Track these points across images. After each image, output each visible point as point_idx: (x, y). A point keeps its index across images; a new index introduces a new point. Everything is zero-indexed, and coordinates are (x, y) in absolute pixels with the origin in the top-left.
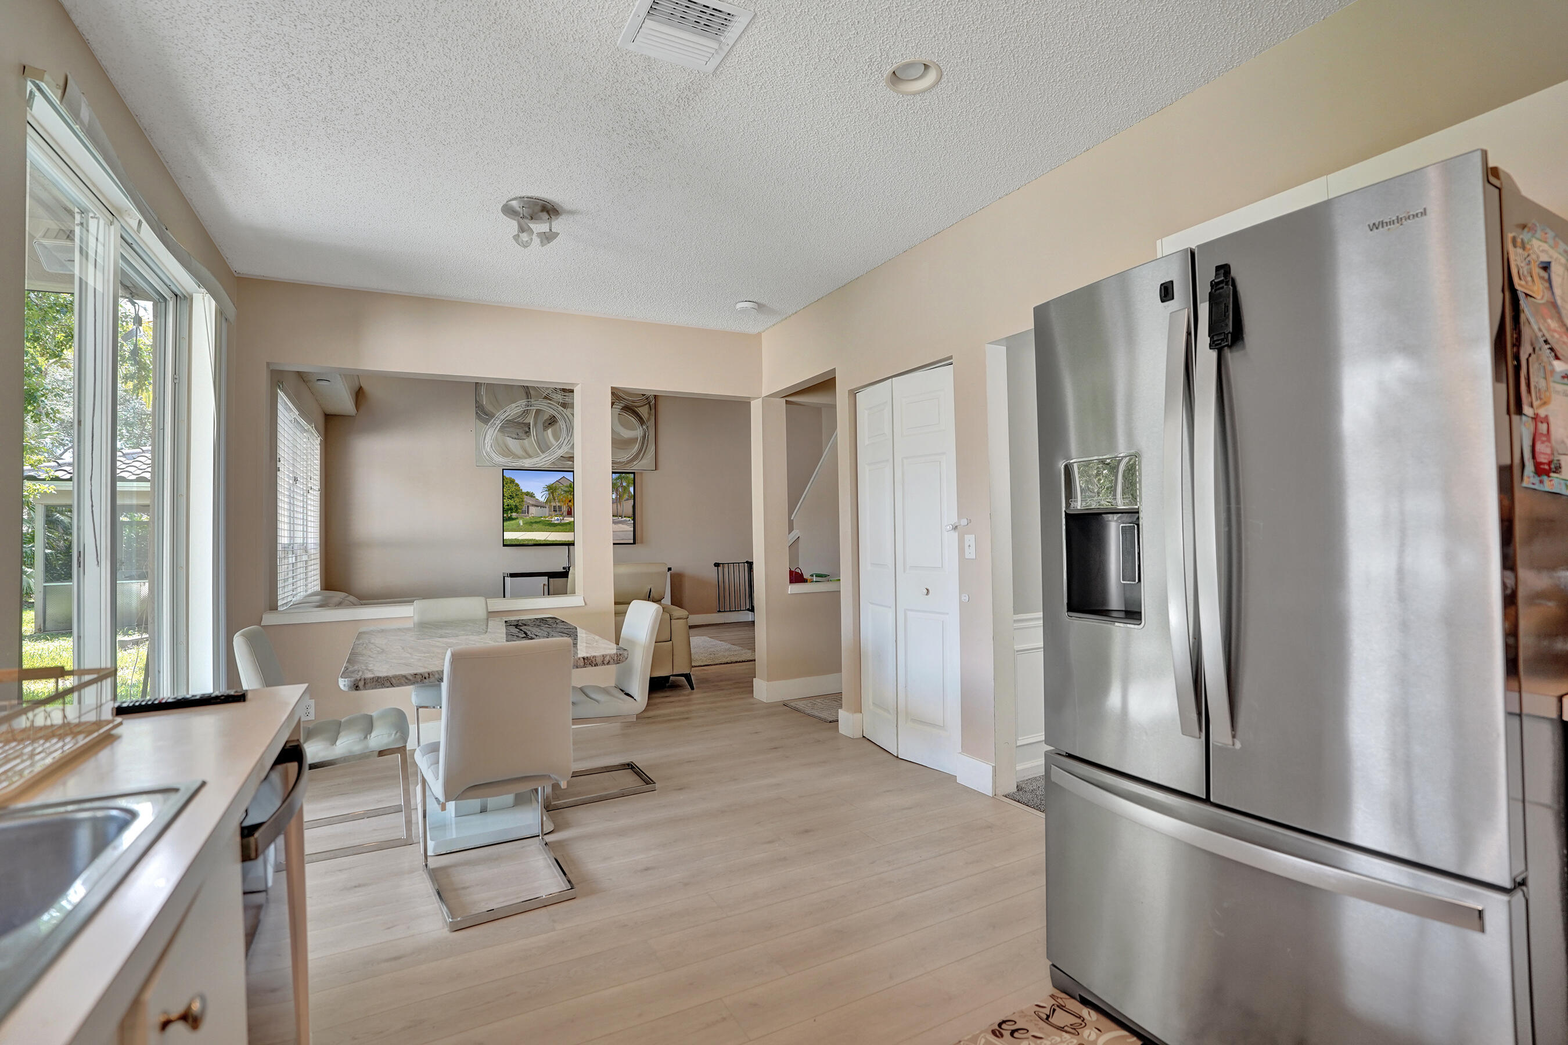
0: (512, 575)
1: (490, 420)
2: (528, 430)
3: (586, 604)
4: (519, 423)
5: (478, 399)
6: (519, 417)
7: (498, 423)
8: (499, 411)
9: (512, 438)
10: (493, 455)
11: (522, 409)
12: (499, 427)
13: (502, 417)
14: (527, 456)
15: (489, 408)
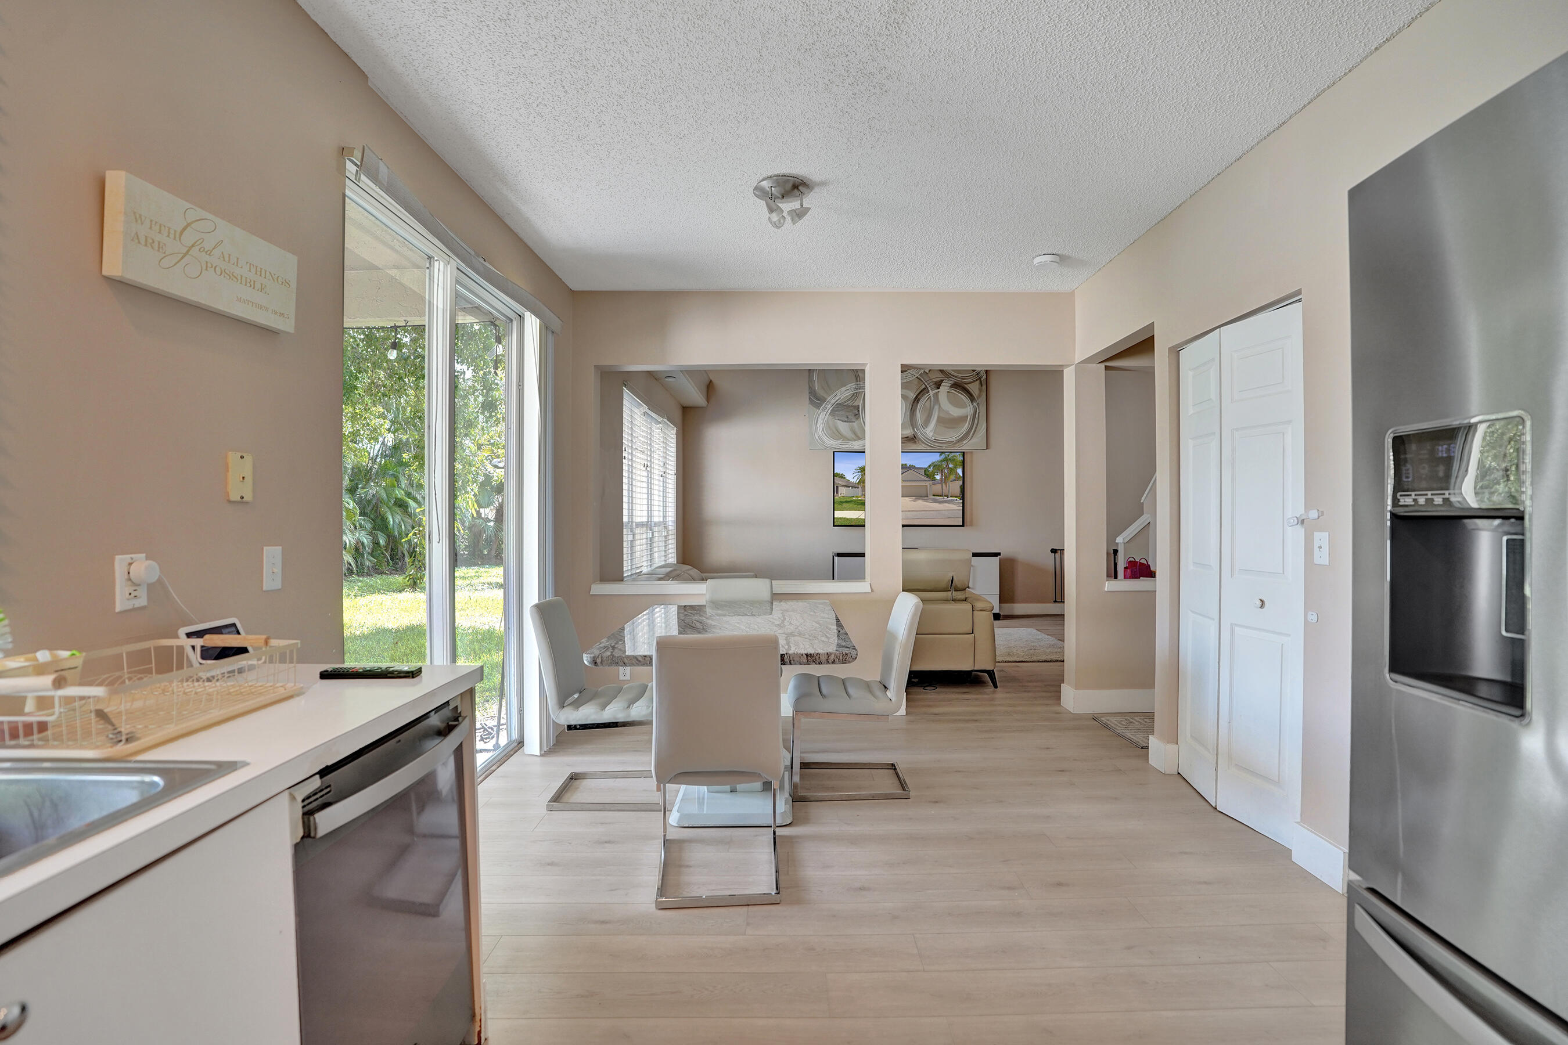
0: (839, 555)
1: (822, 405)
2: (857, 413)
3: (872, 591)
4: (848, 406)
5: (811, 385)
6: (849, 400)
7: (829, 407)
8: (830, 396)
9: (843, 421)
10: (825, 438)
11: (851, 393)
12: (829, 411)
13: (833, 401)
14: (855, 438)
15: (821, 393)
